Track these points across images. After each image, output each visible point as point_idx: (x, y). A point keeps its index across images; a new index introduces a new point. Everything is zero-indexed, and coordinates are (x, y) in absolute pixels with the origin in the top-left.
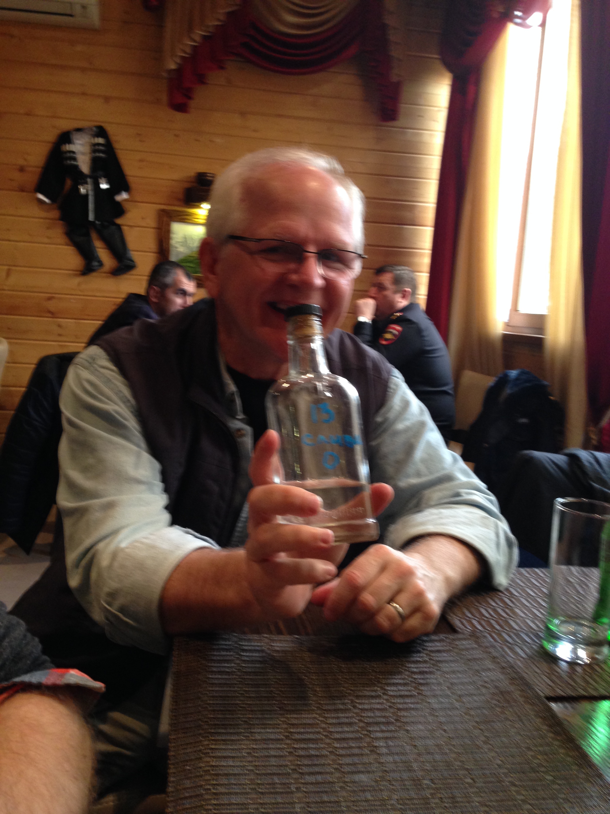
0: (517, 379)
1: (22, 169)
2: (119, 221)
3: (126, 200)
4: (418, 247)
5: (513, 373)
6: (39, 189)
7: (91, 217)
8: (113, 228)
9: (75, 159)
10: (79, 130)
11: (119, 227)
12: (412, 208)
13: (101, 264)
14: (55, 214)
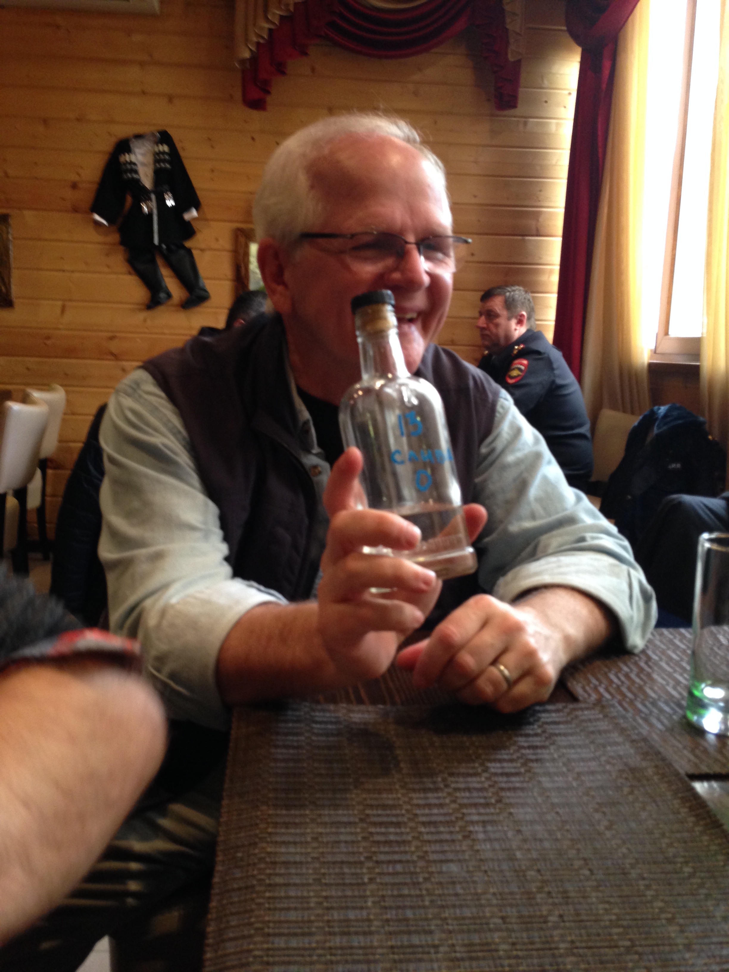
0: (666, 416)
1: (74, 186)
2: (188, 244)
3: (195, 219)
4: (546, 262)
5: (663, 410)
6: (95, 209)
7: (156, 241)
8: (182, 252)
9: (136, 172)
10: (138, 137)
11: (189, 252)
12: (537, 215)
13: (169, 296)
14: (115, 237)
